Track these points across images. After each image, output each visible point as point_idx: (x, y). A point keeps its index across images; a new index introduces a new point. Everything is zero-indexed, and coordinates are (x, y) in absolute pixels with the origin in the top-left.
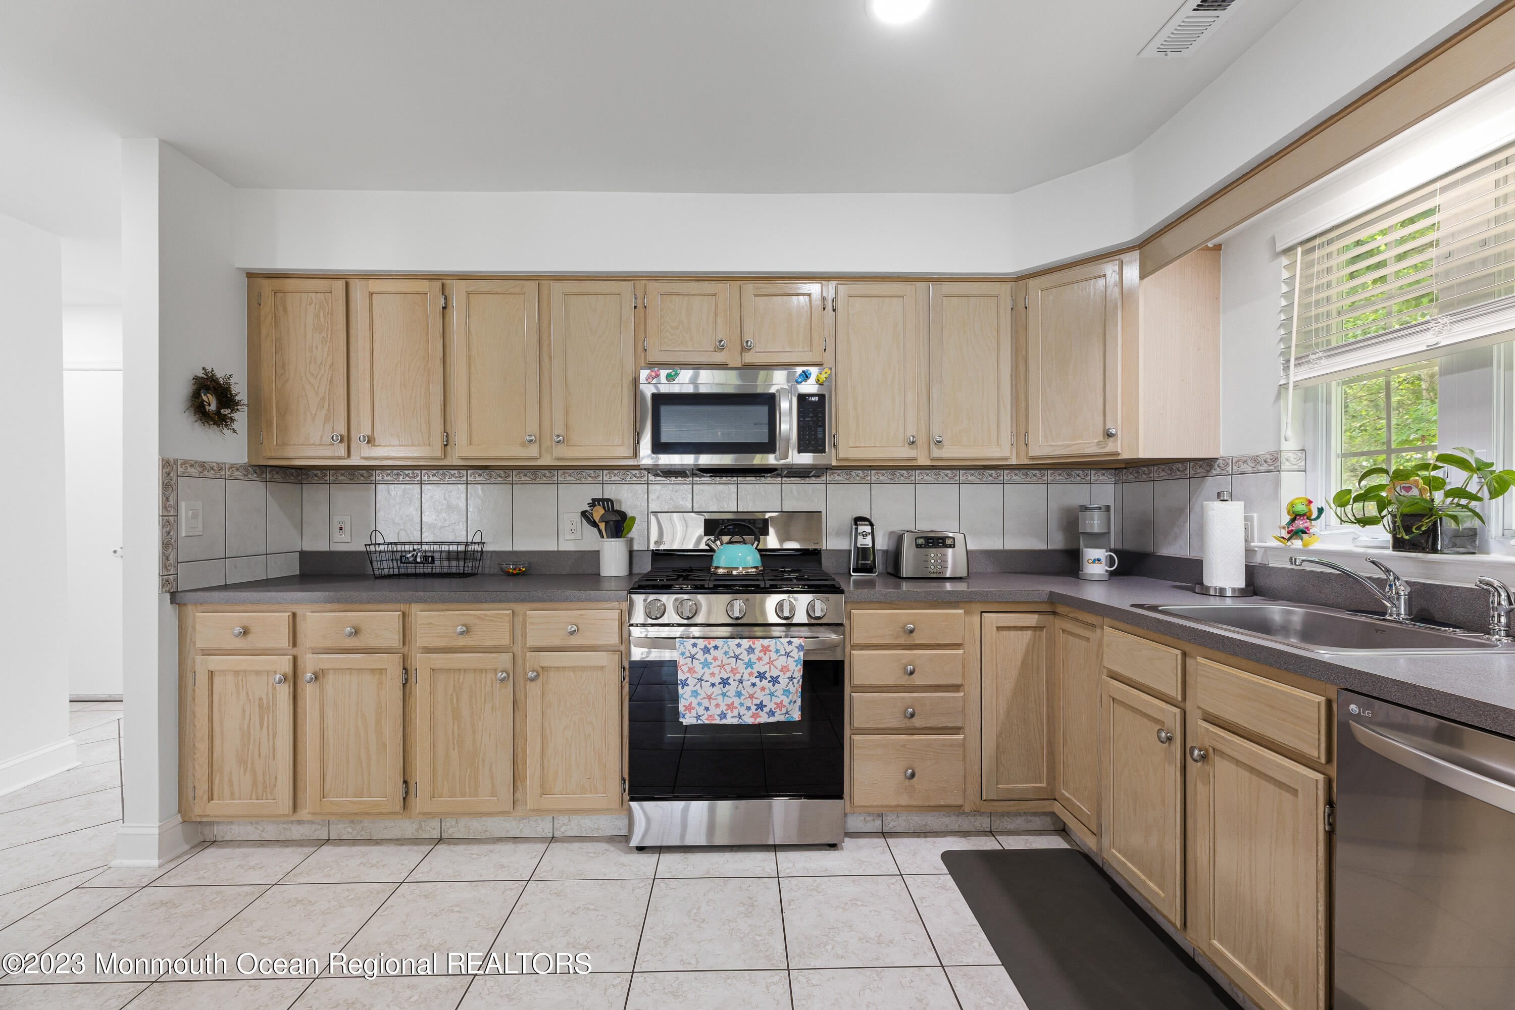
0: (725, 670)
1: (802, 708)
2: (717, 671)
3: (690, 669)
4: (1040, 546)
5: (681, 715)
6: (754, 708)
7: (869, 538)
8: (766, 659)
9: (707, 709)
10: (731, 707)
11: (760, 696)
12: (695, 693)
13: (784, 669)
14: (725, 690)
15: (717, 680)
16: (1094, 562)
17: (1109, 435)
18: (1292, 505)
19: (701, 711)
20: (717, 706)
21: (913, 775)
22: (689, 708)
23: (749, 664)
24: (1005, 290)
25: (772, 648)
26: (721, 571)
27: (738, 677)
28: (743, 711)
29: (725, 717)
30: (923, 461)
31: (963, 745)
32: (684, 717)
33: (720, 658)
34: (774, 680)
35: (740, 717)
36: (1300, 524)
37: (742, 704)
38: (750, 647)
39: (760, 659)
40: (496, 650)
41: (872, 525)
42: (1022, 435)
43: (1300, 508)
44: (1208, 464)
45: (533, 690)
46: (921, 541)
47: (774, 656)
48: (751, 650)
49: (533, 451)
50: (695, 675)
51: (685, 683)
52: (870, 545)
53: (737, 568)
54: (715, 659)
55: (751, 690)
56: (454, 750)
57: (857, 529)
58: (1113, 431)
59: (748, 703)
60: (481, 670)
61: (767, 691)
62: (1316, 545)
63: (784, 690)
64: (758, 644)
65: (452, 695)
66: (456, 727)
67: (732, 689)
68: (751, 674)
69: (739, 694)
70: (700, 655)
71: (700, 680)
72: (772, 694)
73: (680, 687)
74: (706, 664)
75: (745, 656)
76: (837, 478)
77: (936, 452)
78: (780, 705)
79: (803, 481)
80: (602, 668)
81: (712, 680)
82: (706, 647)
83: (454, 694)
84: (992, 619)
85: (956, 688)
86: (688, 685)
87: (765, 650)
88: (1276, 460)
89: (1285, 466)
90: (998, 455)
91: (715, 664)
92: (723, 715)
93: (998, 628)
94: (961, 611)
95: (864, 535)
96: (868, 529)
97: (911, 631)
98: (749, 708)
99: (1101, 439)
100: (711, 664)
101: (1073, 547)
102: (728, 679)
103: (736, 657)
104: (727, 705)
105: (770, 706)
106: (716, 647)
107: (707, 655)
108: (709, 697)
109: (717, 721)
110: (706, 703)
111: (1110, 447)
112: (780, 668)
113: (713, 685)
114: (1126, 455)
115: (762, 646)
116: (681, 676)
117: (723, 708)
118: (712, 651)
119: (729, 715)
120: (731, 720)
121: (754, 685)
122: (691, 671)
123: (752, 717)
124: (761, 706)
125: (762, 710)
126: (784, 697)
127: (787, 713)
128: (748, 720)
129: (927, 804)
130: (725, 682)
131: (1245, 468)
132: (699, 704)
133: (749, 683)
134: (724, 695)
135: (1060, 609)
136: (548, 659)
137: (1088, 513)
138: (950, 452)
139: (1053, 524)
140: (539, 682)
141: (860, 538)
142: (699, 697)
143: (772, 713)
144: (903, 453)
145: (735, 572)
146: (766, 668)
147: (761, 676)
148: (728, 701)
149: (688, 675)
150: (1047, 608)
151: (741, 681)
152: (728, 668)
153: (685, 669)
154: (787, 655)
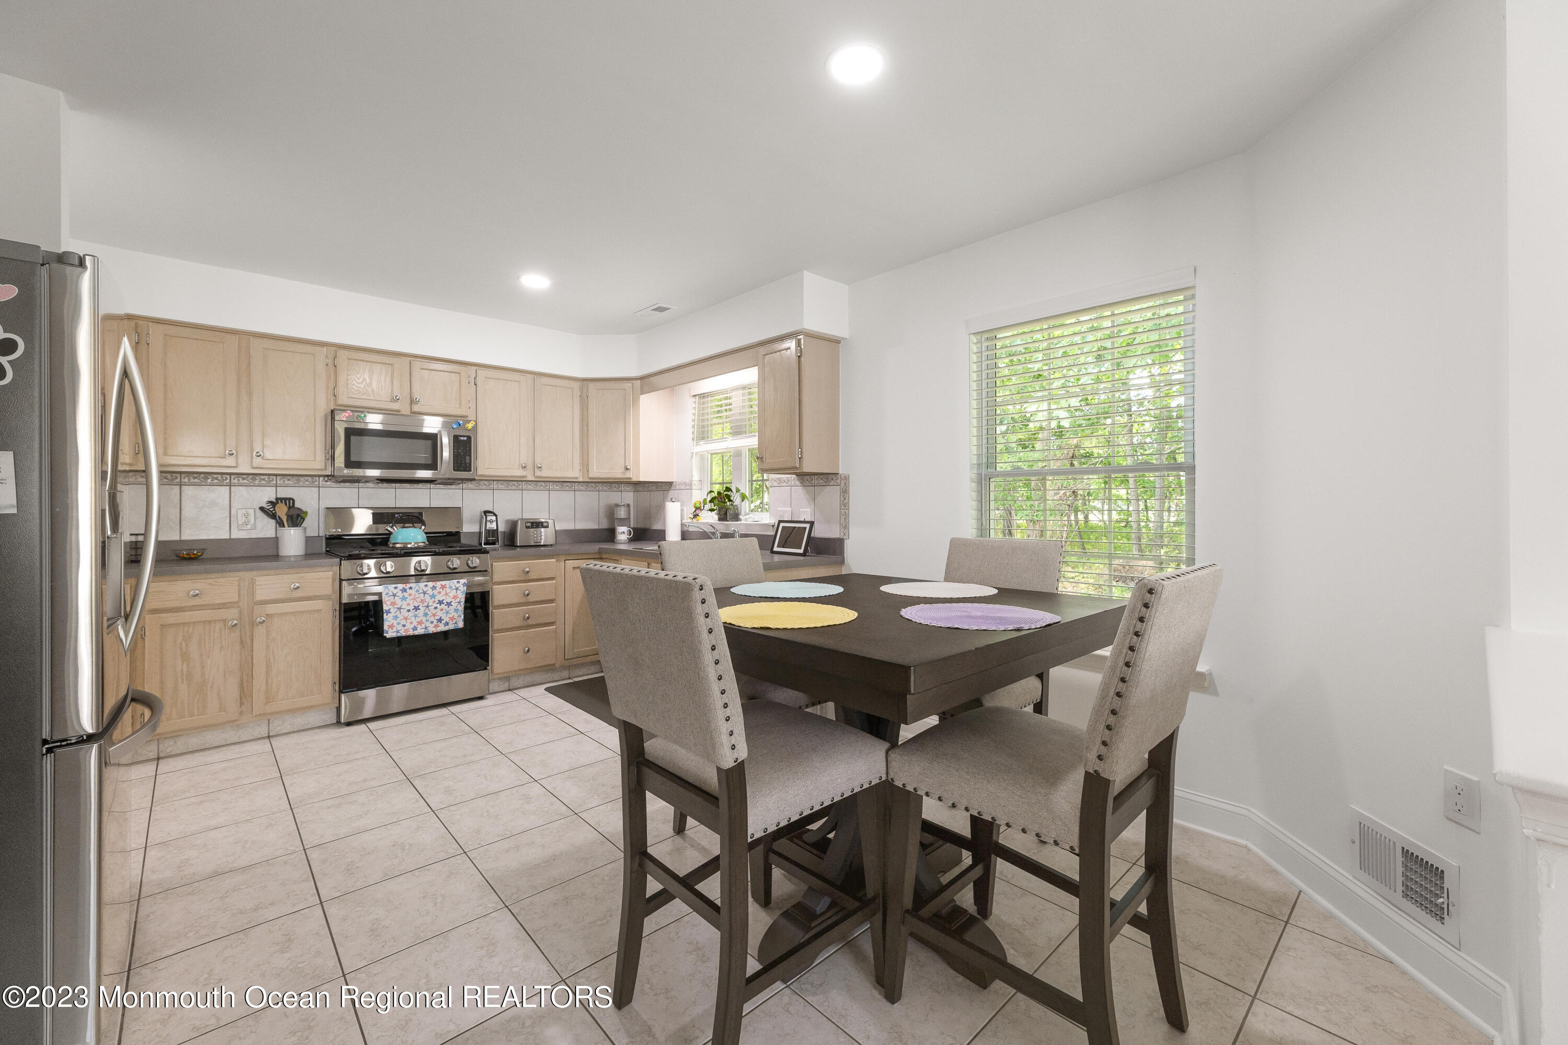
0: (417, 602)
1: (465, 620)
2: (411, 602)
3: (392, 603)
4: (596, 527)
5: (385, 632)
6: (435, 622)
7: (495, 523)
8: (443, 592)
9: (404, 626)
10: (420, 623)
11: (440, 614)
12: (396, 617)
13: (455, 597)
14: (416, 613)
15: (411, 607)
16: (621, 533)
17: (627, 469)
18: (695, 504)
19: (400, 627)
20: (411, 623)
21: (528, 651)
22: (391, 627)
23: (433, 596)
24: (576, 385)
25: (448, 586)
26: (398, 546)
27: (426, 604)
28: (428, 624)
29: (416, 629)
30: (530, 478)
31: (555, 631)
32: (387, 633)
33: (413, 595)
34: (449, 604)
35: (426, 628)
36: (697, 512)
37: (427, 621)
38: (434, 586)
39: (439, 593)
40: (223, 606)
41: (496, 515)
42: (585, 466)
43: (698, 505)
44: (670, 484)
45: (260, 631)
46: (529, 524)
47: (448, 590)
48: (434, 588)
49: (230, 461)
50: (396, 606)
51: (388, 612)
52: (495, 528)
53: (410, 543)
54: (410, 595)
55: (434, 611)
56: (183, 683)
57: (486, 518)
58: (629, 467)
59: (432, 619)
60: (210, 622)
61: (444, 611)
62: (701, 521)
63: (455, 610)
64: (439, 584)
65: (181, 643)
66: (185, 666)
67: (421, 612)
68: (434, 602)
69: (426, 615)
70: (400, 594)
71: (399, 609)
72: (447, 613)
73: (385, 615)
74: (404, 599)
75: (430, 592)
76: (470, 486)
77: (538, 473)
78: (452, 619)
79: (446, 487)
80: (318, 611)
81: (408, 608)
82: (404, 588)
83: (183, 642)
84: (571, 564)
85: (552, 601)
86: (391, 613)
87: (443, 587)
88: (691, 484)
89: (694, 487)
90: (573, 476)
91: (410, 598)
92: (415, 629)
93: (573, 568)
94: (555, 560)
95: (491, 522)
96: (494, 518)
97: (528, 572)
98: (432, 622)
99: (623, 470)
100: (407, 598)
101: (613, 527)
102: (418, 606)
103: (424, 593)
104: (418, 622)
105: (446, 619)
106: (411, 588)
107: (405, 593)
108: (406, 619)
109: (411, 633)
110: (404, 622)
111: (629, 475)
112: (452, 597)
113: (409, 611)
114: (634, 479)
115: (441, 585)
116: (385, 607)
117: (415, 624)
118: (408, 590)
119: (419, 627)
120: (420, 631)
121: (436, 608)
122: (393, 604)
123: (434, 627)
124: (440, 620)
125: (441, 622)
126: (455, 614)
127: (456, 623)
128: (432, 629)
129: (536, 666)
130: (416, 608)
131: (682, 487)
132: (398, 624)
133: (433, 607)
134: (416, 616)
135: (604, 556)
136: (272, 609)
137: (619, 508)
138: (545, 473)
139: (602, 514)
140: (264, 625)
141: (488, 524)
142: (398, 619)
143: (447, 624)
144: (519, 473)
145: (409, 546)
146: (444, 597)
147: (441, 602)
148: (418, 619)
149: (391, 607)
150: (598, 556)
151: (427, 606)
152: (419, 600)
153: (389, 603)
154: (457, 589)
